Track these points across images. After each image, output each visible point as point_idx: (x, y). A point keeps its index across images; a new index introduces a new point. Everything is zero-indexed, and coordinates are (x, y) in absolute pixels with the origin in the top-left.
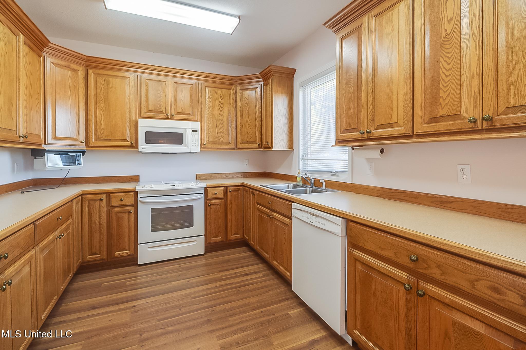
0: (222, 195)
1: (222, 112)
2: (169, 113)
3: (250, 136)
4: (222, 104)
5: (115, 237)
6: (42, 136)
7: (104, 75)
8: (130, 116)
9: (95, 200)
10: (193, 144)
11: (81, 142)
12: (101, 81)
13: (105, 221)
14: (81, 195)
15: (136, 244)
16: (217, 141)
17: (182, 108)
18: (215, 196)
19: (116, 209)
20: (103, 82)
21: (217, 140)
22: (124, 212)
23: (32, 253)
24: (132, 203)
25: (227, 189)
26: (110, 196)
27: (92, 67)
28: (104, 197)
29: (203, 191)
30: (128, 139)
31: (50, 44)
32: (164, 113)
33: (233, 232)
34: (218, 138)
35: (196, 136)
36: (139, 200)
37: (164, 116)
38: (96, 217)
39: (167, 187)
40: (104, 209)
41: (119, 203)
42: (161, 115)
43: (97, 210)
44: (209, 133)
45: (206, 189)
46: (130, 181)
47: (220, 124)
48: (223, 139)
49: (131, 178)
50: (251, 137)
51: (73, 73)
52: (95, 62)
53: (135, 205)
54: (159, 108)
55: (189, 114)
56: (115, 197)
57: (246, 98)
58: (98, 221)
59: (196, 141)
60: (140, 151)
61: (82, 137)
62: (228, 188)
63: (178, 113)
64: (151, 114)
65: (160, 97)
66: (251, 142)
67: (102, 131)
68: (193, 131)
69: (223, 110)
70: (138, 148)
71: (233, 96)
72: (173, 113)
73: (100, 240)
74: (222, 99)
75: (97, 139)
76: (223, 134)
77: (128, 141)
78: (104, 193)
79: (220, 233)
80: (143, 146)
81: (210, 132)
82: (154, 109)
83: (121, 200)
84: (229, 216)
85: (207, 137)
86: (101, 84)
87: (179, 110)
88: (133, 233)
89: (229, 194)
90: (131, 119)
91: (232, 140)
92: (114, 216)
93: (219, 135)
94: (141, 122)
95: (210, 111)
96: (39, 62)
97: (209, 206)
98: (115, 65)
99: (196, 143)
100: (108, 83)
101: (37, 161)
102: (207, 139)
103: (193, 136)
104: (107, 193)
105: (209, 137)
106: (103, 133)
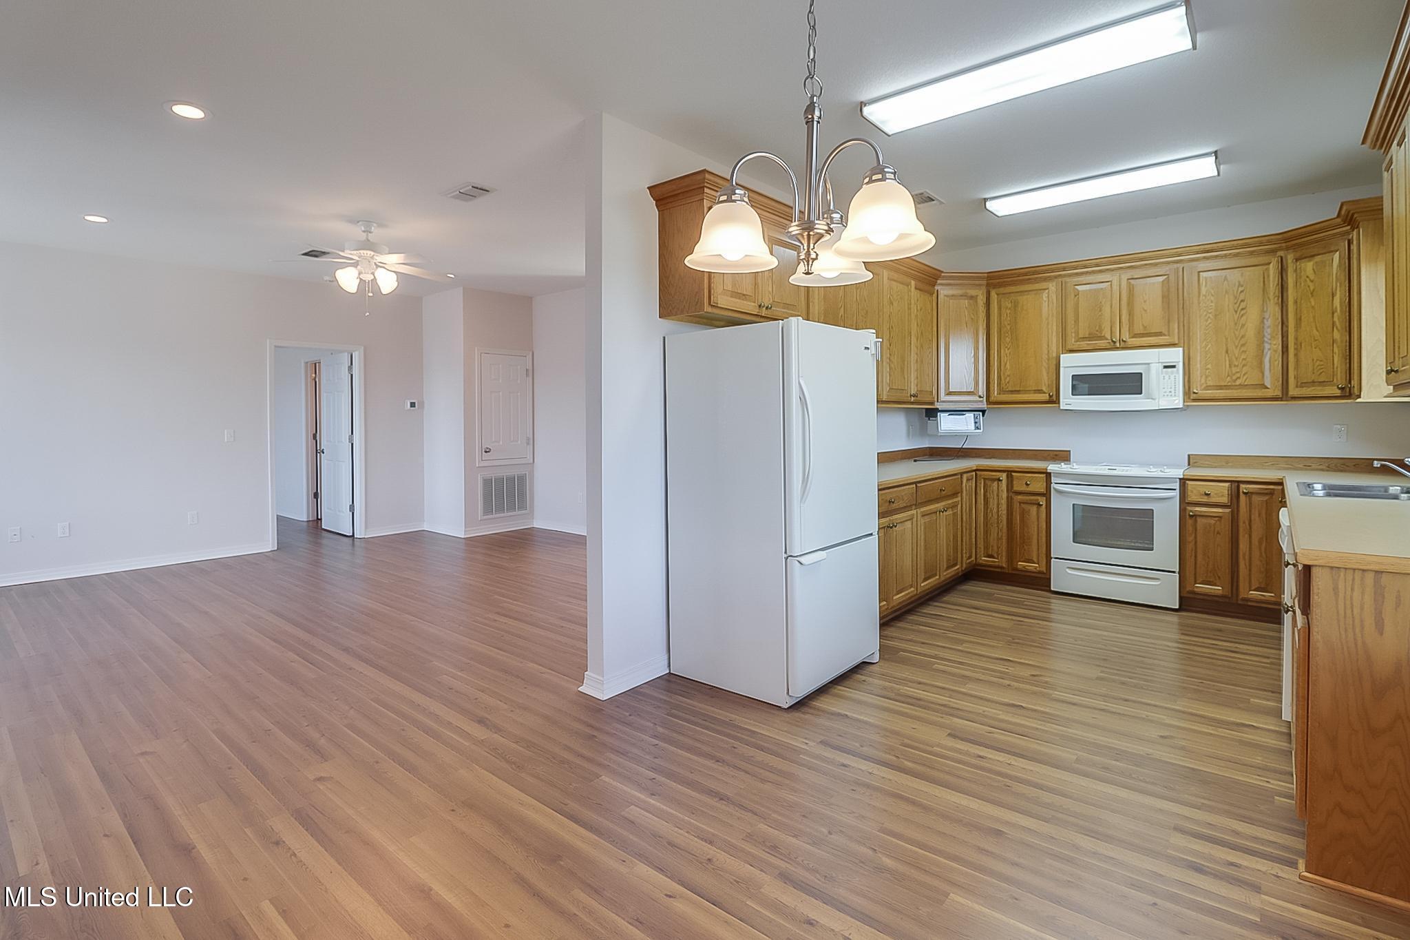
0: (1225, 500)
1: (1244, 318)
2: (1116, 338)
3: (1319, 367)
4: (1242, 301)
5: (1018, 539)
6: (935, 392)
7: (1010, 293)
8: (1048, 351)
9: (993, 480)
10: (1165, 392)
11: (980, 397)
12: (1007, 304)
13: (1005, 512)
14: (975, 471)
15: (1049, 558)
16: (1229, 384)
17: (1143, 325)
18: (1205, 499)
19: (1020, 497)
20: (1010, 305)
21: (1229, 382)
22: (1031, 504)
23: (914, 512)
24: (1043, 490)
25: (1238, 487)
26: (1012, 476)
27: (995, 286)
28: (1004, 476)
29: (1177, 486)
30: (1044, 389)
31: (943, 274)
32: (1107, 339)
33: (1255, 584)
34: (1231, 378)
35: (1172, 377)
36: (1054, 488)
37: (1108, 344)
38: (993, 504)
39: (1103, 470)
40: (1005, 495)
41: (1023, 488)
42: (1102, 343)
43: (995, 495)
44: (1208, 369)
45: (1183, 481)
46: (1053, 458)
47: (1236, 347)
48: (1245, 378)
49: (1055, 453)
50: (1321, 371)
51: (971, 301)
52: (1000, 277)
53: (1047, 495)
54: (1097, 331)
55: (1160, 334)
56: (1017, 478)
57: (1308, 279)
58: (995, 510)
59: (1173, 387)
60: (1061, 408)
61: (982, 390)
62: (1242, 486)
63: (1135, 336)
64: (1084, 344)
65: (1100, 311)
66: (1322, 383)
67: (1007, 380)
68: (1165, 367)
69: (1246, 312)
70: (1059, 403)
71: (1274, 277)
72: (1126, 336)
73: (999, 539)
74: (1242, 292)
75: (1001, 391)
76: (1244, 368)
77: (1045, 393)
78: (1004, 471)
79: (1219, 577)
80: (1068, 400)
81: (1209, 366)
82: (1089, 334)
83: (1027, 485)
84: (1243, 546)
85: (1201, 377)
86: (1007, 308)
87: (1138, 329)
88: (1044, 539)
89: (1242, 497)
90: (1050, 356)
91: (1271, 379)
92: (1016, 506)
93: (1234, 370)
94: (1066, 359)
95: (1209, 321)
96: (931, 302)
97: (1191, 516)
98: (1026, 274)
99: (1173, 392)
100: (1016, 304)
101: (931, 423)
102: (1203, 381)
103: (1167, 377)
104: (1008, 471)
105: (1207, 377)
106: (1008, 382)
